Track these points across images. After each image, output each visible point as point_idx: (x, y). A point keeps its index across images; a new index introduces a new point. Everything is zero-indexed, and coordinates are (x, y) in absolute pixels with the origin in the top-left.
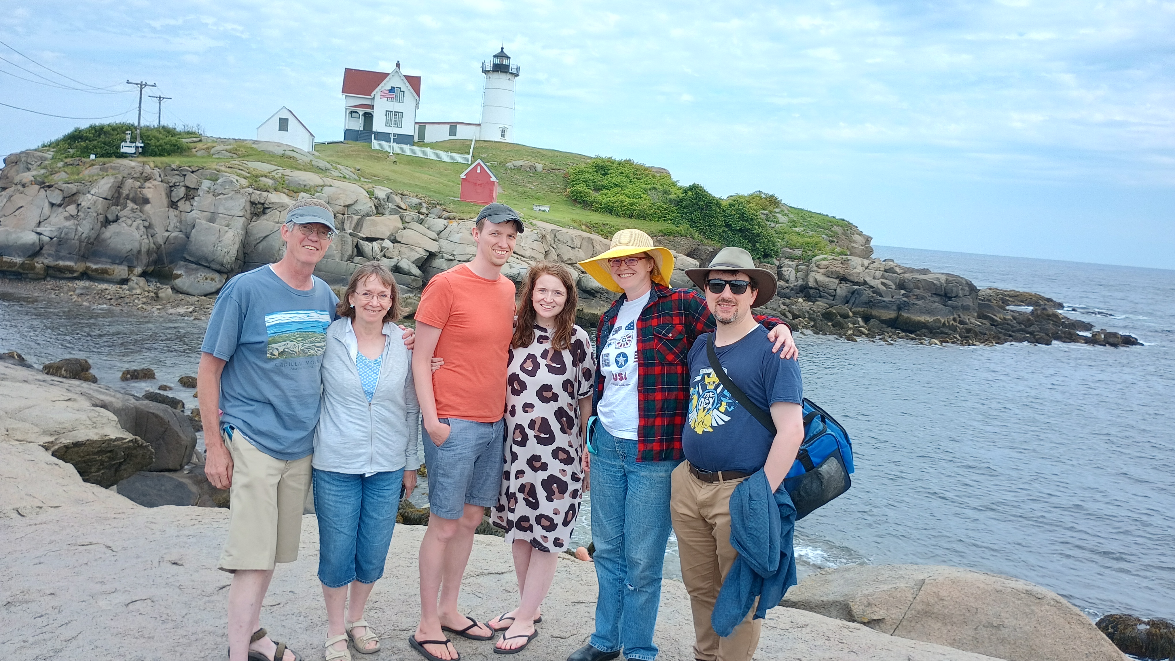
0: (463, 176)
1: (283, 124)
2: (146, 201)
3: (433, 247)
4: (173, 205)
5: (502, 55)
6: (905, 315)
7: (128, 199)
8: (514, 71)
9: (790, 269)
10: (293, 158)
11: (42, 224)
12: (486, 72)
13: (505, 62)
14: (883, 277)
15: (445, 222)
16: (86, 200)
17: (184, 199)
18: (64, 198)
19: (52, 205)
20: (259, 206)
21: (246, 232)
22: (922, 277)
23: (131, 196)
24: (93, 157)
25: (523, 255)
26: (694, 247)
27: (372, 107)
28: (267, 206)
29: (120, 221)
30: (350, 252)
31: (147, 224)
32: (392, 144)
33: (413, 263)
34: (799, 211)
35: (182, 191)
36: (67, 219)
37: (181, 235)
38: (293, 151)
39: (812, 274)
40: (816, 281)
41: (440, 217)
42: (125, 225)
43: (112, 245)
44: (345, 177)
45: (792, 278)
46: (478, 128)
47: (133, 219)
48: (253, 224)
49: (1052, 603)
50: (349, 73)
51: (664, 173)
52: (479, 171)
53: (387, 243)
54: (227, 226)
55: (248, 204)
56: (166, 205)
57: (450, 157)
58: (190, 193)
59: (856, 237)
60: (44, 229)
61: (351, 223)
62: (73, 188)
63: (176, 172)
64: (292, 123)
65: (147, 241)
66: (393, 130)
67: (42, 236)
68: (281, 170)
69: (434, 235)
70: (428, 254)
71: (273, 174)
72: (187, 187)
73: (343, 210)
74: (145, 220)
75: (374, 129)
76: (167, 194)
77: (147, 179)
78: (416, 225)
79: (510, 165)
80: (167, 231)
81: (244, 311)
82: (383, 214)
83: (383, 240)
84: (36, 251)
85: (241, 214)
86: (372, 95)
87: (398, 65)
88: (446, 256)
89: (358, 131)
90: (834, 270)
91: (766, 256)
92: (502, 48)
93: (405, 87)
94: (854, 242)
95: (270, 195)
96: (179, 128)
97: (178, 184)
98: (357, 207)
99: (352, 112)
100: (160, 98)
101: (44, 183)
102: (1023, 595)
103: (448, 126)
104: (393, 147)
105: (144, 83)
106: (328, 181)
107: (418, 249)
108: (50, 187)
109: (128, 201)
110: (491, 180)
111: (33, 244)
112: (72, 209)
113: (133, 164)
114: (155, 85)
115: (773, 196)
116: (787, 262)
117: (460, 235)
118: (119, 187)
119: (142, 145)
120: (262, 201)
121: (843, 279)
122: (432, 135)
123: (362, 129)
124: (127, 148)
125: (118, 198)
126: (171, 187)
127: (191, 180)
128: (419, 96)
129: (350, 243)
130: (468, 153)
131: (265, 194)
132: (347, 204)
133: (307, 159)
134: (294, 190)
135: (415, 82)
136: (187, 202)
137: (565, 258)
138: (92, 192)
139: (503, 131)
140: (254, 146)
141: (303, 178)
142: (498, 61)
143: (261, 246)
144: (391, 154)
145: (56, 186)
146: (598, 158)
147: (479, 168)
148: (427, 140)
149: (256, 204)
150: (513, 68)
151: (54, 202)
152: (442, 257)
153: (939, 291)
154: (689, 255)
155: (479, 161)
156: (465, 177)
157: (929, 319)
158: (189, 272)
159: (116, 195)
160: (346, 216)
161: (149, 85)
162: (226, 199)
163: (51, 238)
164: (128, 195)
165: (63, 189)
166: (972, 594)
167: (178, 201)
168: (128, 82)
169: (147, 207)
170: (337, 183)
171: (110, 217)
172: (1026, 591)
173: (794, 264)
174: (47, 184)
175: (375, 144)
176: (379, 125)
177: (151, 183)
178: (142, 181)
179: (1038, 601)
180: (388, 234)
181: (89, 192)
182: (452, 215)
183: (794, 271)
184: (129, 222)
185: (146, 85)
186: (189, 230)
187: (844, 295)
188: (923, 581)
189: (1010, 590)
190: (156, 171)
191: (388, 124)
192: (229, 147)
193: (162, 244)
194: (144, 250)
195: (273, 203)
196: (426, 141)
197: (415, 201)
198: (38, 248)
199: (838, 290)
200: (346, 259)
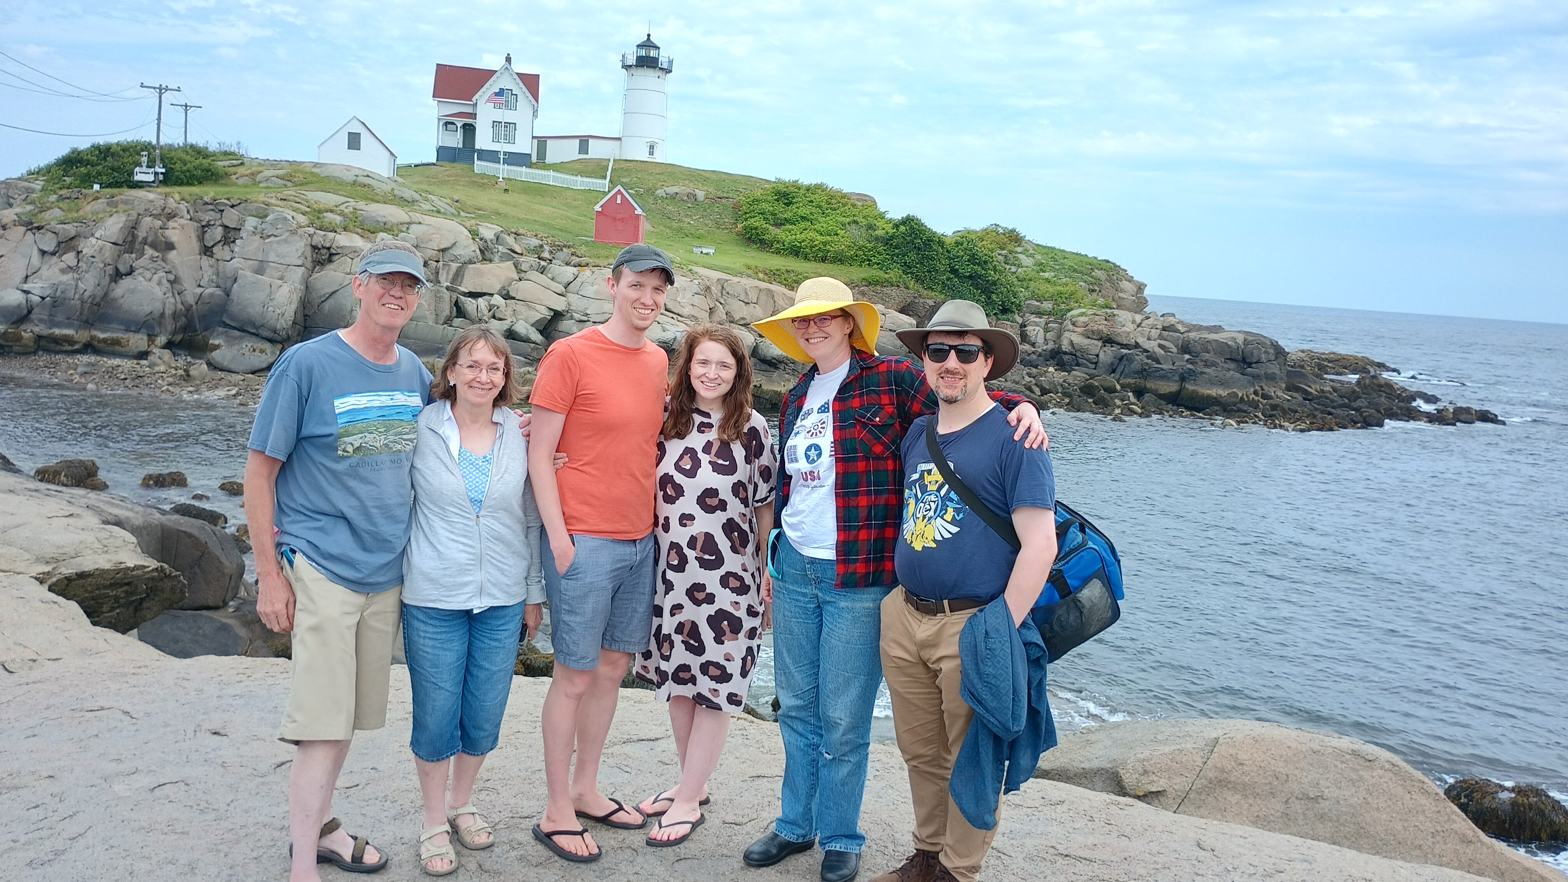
0: (598, 208)
1: (354, 141)
2: (170, 246)
3: (560, 304)
4: (207, 251)
5: (648, 44)
6: (1190, 387)
7: (145, 244)
8: (665, 66)
9: (1037, 328)
10: (369, 186)
11: (30, 279)
12: (626, 67)
13: (653, 53)
14: (1161, 337)
15: (575, 270)
16: (89, 246)
17: (222, 243)
18: (59, 243)
19: (43, 253)
20: (324, 251)
21: (307, 287)
22: (1213, 336)
23: (149, 240)
24: (97, 187)
25: (680, 313)
26: (909, 300)
27: (474, 116)
28: (334, 252)
29: (135, 273)
30: (447, 312)
31: (172, 277)
32: (501, 166)
33: (532, 325)
34: (1050, 251)
35: (218, 232)
36: (63, 271)
37: (218, 292)
38: (368, 176)
39: (1067, 334)
40: (1072, 343)
41: (567, 264)
42: (142, 279)
43: (125, 306)
44: (439, 212)
45: (1040, 340)
46: (617, 143)
47: (153, 271)
48: (315, 275)
49: (1387, 766)
50: (442, 70)
51: (868, 202)
52: (619, 201)
53: (498, 300)
54: (281, 279)
55: (309, 249)
56: (197, 251)
57: (580, 182)
58: (230, 235)
59: (1125, 284)
60: (33, 285)
61: (448, 273)
62: (71, 229)
63: (210, 207)
64: (365, 138)
65: (172, 300)
66: (503, 147)
67: (30, 295)
68: (352, 203)
69: (560, 289)
70: (552, 314)
71: (342, 207)
72: (225, 227)
73: (437, 255)
74: (170, 272)
75: (477, 147)
76: (198, 236)
77: (171, 216)
78: (535, 275)
79: (660, 192)
80: (199, 286)
81: (305, 393)
82: (491, 261)
83: (492, 295)
84: (23, 316)
85: (299, 262)
86: (474, 99)
87: (508, 59)
88: (576, 316)
89: (455, 148)
90: (1095, 328)
91: (1005, 311)
92: (649, 35)
93: (519, 88)
94: (1122, 291)
95: (338, 236)
96: (213, 147)
97: (212, 223)
98: (455, 251)
99: (446, 124)
100: (186, 106)
101: (32, 223)
102: (1348, 757)
103: (578, 141)
104: (503, 170)
105: (164, 86)
106: (416, 217)
107: (538, 307)
108: (39, 228)
109: (146, 247)
110: (636, 212)
111: (19, 306)
112: (70, 258)
113: (151, 196)
114: (179, 90)
115: (1013, 231)
116: (1033, 318)
117: (595, 287)
118: (133, 228)
119: (163, 170)
120: (328, 245)
121: (1108, 341)
122: (556, 153)
123: (461, 146)
124: (142, 175)
125: (133, 242)
126: (203, 226)
127: (231, 218)
128: (537, 101)
129: (447, 299)
130: (605, 178)
131: (331, 235)
132: (442, 247)
133: (387, 188)
134: (369, 229)
135: (531, 82)
136: (226, 247)
137: (737, 317)
138: (97, 235)
139: (652, 147)
140: (315, 170)
141: (382, 213)
142: (643, 53)
143: (327, 306)
144: (501, 179)
145: (48, 227)
146: (779, 181)
147: (619, 197)
148: (549, 160)
149: (319, 249)
150: (663, 61)
151: (46, 249)
152: (572, 318)
153: (1234, 356)
154: (902, 311)
155: (619, 187)
156: (600, 210)
157: (1223, 392)
158: (231, 341)
159: (130, 239)
160: (441, 263)
161: (171, 90)
162: (278, 243)
163: (43, 298)
164: (145, 239)
165: (57, 231)
166: (1281, 756)
167: (213, 246)
168: (142, 86)
169: (172, 255)
170: (428, 220)
171: (122, 269)
172: (1352, 750)
173: (1043, 321)
174: (36, 225)
175: (479, 166)
176: (484, 140)
177: (176, 221)
178: (164, 220)
179: (1368, 764)
180: (498, 287)
181: (93, 235)
182: (584, 260)
183: (1042, 331)
184: (148, 275)
185: (167, 89)
186: (229, 284)
187: (1109, 361)
188: (1217, 740)
189: (1330, 750)
190: (183, 206)
191: (496, 139)
192: (280, 172)
193: (193, 303)
194: (169, 312)
195: (342, 247)
196: (547, 161)
197: (535, 242)
198: (25, 312)
199: (1102, 355)
200: (442, 322)
